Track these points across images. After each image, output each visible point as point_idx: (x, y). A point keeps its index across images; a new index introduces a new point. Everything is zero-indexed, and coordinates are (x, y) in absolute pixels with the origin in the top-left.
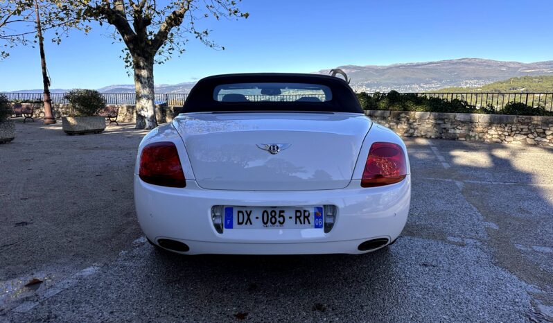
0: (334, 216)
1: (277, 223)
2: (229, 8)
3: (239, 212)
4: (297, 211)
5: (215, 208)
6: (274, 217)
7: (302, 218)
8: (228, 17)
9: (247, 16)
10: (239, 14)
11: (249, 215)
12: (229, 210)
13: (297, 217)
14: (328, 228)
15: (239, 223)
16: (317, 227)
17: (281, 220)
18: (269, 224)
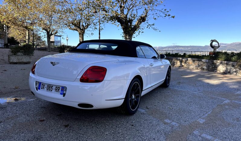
0: (66, 90)
1: (50, 90)
2: (165, 13)
3: (42, 84)
4: (56, 87)
5: (36, 82)
6: (50, 88)
7: (57, 90)
8: (164, 17)
9: (174, 17)
10: (171, 16)
11: (44, 86)
12: (40, 83)
13: (56, 89)
14: (64, 95)
15: (42, 88)
16: (61, 94)
17: (51, 89)
18: (48, 90)
